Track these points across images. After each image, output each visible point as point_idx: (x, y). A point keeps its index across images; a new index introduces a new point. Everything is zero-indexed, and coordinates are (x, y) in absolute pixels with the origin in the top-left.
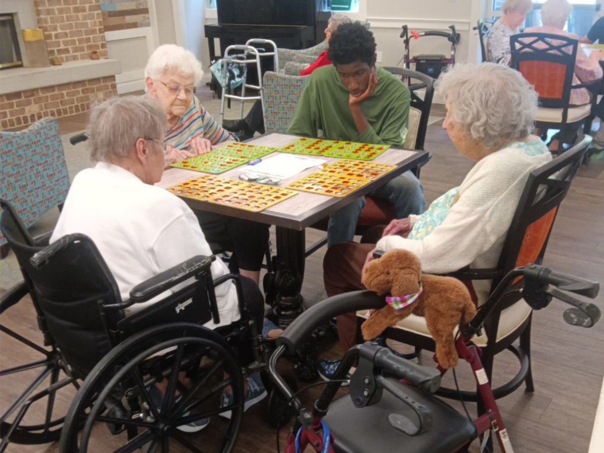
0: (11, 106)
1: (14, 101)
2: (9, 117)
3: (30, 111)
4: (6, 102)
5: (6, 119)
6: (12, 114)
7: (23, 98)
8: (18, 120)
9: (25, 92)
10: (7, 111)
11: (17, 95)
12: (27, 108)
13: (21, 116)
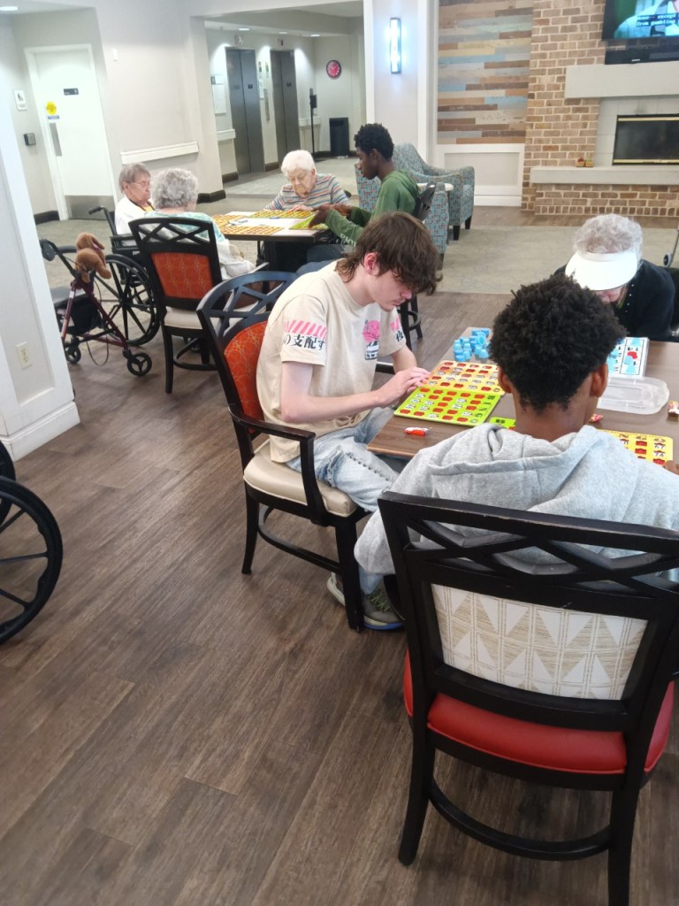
0: (653, 196)
1: (658, 193)
2: (647, 206)
3: (670, 205)
4: (649, 192)
5: (644, 207)
6: (650, 204)
7: (669, 192)
8: (655, 211)
9: (672, 186)
10: (648, 200)
11: (663, 188)
12: (668, 202)
13: (660, 208)
